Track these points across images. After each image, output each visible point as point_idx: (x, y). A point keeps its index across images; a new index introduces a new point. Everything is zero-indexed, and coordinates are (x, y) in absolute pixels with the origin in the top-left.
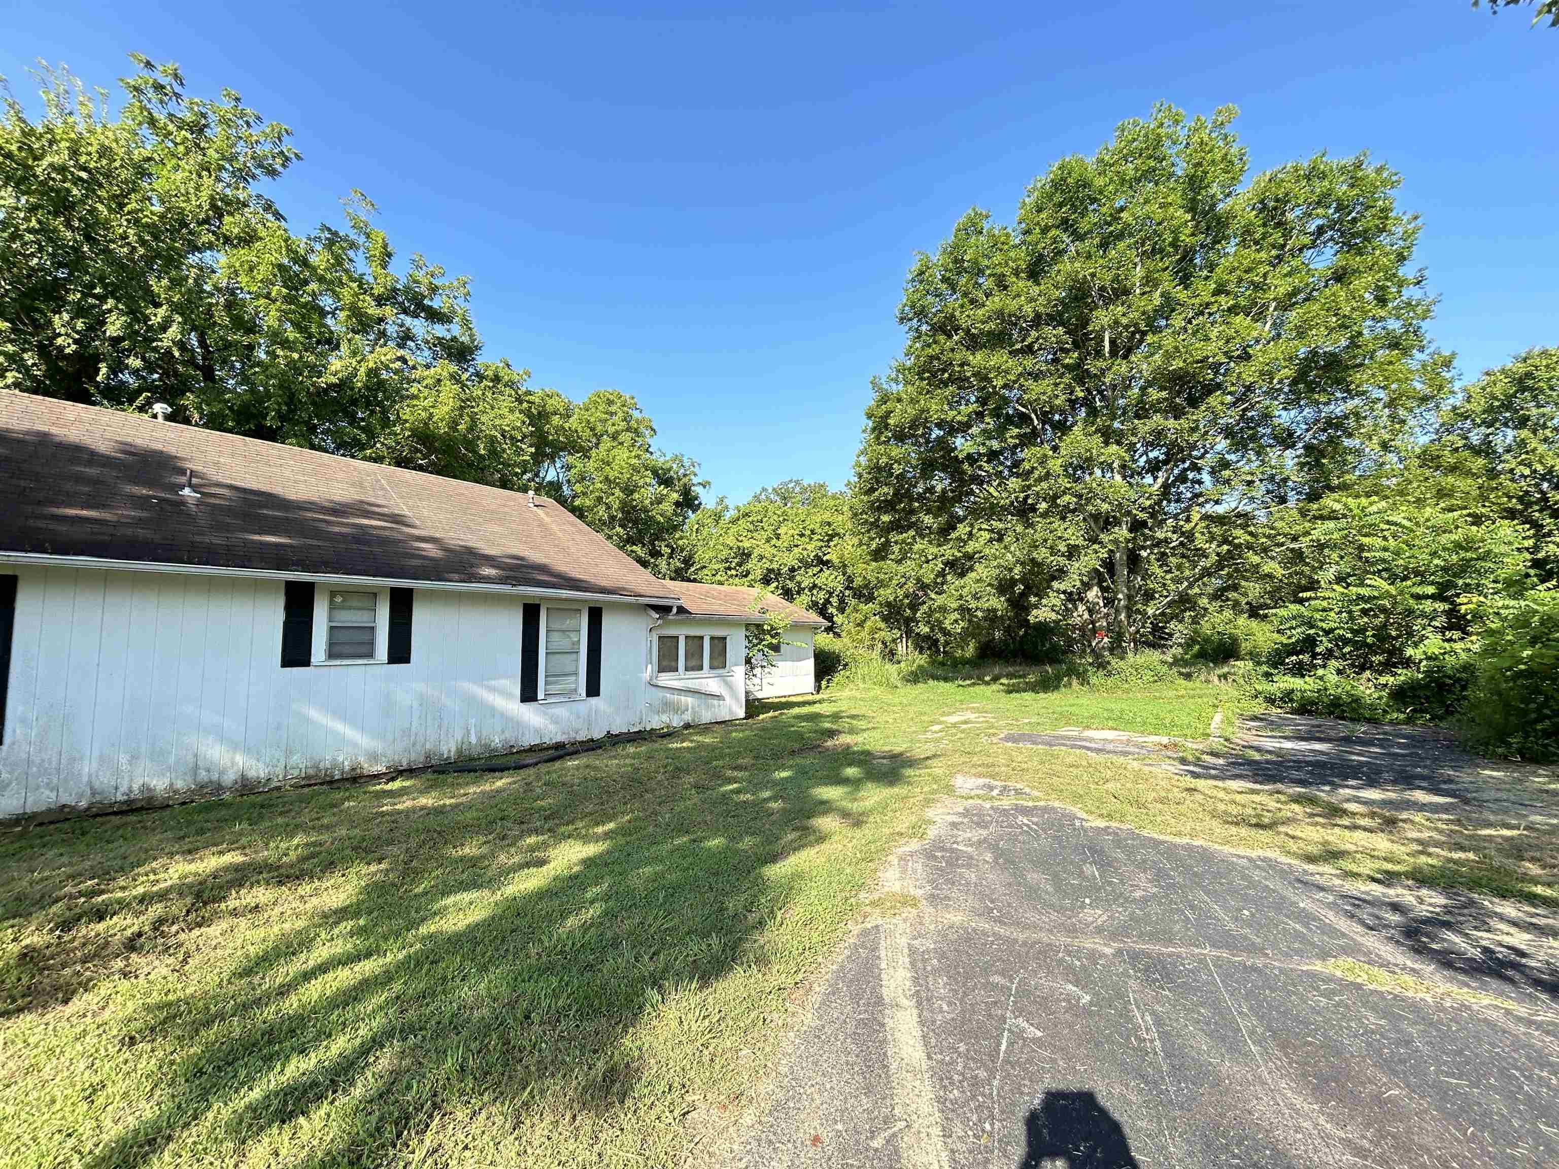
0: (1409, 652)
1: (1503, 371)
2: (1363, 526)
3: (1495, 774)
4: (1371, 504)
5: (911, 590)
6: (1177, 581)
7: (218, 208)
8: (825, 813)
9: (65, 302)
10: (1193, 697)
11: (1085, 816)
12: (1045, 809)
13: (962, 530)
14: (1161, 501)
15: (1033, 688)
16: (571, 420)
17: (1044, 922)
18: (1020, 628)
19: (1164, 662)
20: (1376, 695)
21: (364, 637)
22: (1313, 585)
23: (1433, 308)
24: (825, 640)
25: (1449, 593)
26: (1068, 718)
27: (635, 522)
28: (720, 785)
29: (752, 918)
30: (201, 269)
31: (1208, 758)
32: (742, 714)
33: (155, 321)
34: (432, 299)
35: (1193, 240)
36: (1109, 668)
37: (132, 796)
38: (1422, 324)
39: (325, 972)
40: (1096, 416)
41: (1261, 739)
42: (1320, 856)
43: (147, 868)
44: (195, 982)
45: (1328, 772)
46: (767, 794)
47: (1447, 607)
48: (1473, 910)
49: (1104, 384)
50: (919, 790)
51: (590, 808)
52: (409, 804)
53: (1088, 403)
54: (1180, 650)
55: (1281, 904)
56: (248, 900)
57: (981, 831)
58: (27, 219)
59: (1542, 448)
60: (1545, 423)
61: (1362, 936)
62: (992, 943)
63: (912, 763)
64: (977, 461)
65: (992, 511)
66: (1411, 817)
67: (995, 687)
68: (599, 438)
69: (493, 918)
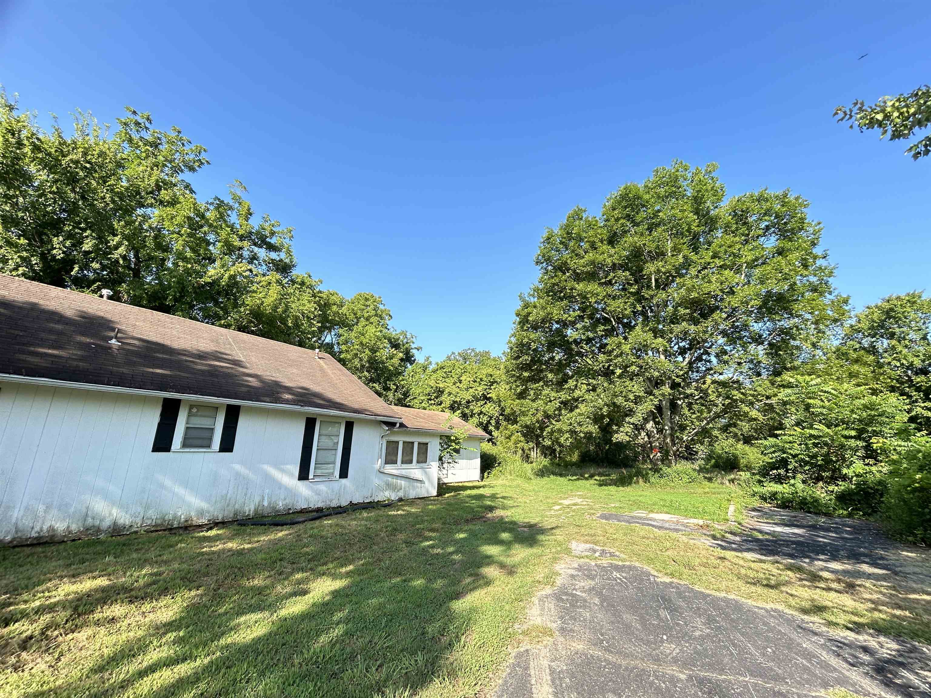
0: (845, 471)
1: (877, 307)
2: (809, 393)
3: (910, 554)
4: (812, 380)
5: (540, 419)
6: (699, 419)
7: (160, 186)
8: (488, 564)
9: (62, 231)
10: (714, 493)
11: (656, 573)
12: (630, 568)
13: (571, 383)
14: (688, 372)
15: (615, 483)
16: (343, 308)
17: (638, 653)
18: (606, 444)
19: (695, 470)
20: (828, 498)
21: (206, 434)
22: (781, 426)
23: (834, 271)
24: (487, 447)
25: (864, 436)
26: (638, 505)
27: (376, 370)
28: (421, 542)
29: (445, 640)
30: (144, 217)
31: (728, 535)
32: (435, 493)
33: (112, 243)
34: (271, 238)
35: (699, 229)
36: (662, 472)
37: (42, 534)
38: (829, 279)
39: (154, 672)
40: (649, 322)
41: (761, 524)
42: (811, 610)
43: (44, 587)
44: (63, 676)
45: (806, 549)
46: (451, 549)
47: (864, 444)
48: (917, 654)
49: (653, 303)
50: (548, 551)
51: (338, 554)
52: (221, 547)
53: (643, 313)
54: (703, 462)
55: (790, 645)
56: (108, 614)
57: (590, 582)
58: (51, 187)
59: (905, 351)
60: (904, 337)
61: (848, 671)
62: (605, 667)
63: (543, 531)
64: (580, 343)
65: (590, 373)
66: (864, 583)
67: (592, 481)
68: (358, 319)
69: (270, 634)
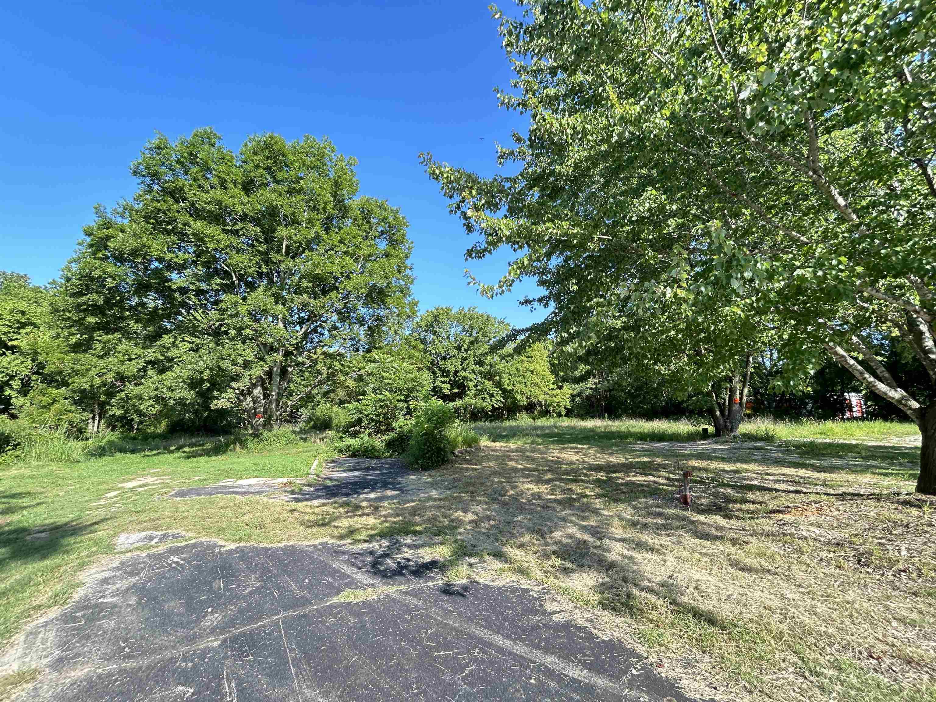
0: (394, 425)
1: (431, 312)
2: (384, 368)
3: (413, 477)
4: (388, 358)
5: (109, 381)
10: (305, 452)
11: (223, 543)
12: (194, 546)
14: (302, 341)
15: (207, 453)
17: (170, 641)
18: (204, 411)
19: (294, 432)
20: (381, 445)
22: (364, 393)
23: (414, 281)
25: (408, 400)
26: (227, 473)
31: (306, 488)
35: (333, 211)
36: (261, 437)
38: (411, 286)
40: (272, 286)
41: (333, 473)
42: (346, 535)
45: (358, 487)
47: (407, 405)
49: (280, 268)
53: (269, 276)
54: (304, 424)
55: (324, 569)
57: (132, 579)
61: (356, 574)
63: (75, 531)
64: (187, 293)
65: (194, 330)
66: (384, 504)
67: (177, 454)
